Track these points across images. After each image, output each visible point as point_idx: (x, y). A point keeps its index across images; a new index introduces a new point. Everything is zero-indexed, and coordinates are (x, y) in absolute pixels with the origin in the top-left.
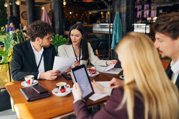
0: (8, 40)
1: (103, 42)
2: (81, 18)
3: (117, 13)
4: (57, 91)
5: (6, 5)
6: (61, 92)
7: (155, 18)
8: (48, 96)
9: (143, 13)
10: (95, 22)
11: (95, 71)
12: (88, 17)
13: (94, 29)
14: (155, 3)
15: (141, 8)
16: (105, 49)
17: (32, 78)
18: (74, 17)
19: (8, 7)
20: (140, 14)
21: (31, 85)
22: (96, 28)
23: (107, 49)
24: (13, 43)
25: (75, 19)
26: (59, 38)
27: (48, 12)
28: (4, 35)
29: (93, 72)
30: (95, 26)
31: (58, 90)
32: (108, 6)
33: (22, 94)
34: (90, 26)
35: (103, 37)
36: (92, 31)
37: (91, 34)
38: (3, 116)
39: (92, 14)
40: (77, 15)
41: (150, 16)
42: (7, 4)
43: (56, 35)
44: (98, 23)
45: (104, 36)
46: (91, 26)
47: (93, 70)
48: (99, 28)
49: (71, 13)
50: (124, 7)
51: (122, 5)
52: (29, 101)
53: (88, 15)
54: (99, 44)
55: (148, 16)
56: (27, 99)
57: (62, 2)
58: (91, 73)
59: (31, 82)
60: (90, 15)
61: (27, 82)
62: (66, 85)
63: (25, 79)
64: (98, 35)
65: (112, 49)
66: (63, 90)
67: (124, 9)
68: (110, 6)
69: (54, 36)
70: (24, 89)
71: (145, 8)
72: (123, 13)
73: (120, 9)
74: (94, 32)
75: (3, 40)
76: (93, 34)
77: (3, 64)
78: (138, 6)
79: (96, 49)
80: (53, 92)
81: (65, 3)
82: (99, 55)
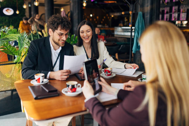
0: (22, 39)
1: (124, 46)
2: (102, 21)
3: (140, 13)
4: (67, 91)
5: (25, 7)
6: (71, 91)
7: (185, 22)
8: (57, 95)
9: (171, 16)
10: (117, 25)
11: (111, 72)
12: (110, 20)
13: (116, 33)
14: (185, 5)
15: (169, 11)
16: (126, 53)
17: (42, 76)
18: (95, 20)
19: (26, 8)
20: (167, 17)
21: (41, 83)
22: (118, 31)
23: (128, 53)
24: (27, 42)
25: (96, 22)
26: (76, 39)
27: (67, 13)
28: (18, 34)
29: (109, 74)
30: (117, 30)
31: (68, 89)
32: (130, 6)
33: (30, 92)
34: (111, 29)
35: (125, 41)
36: (113, 35)
37: (112, 38)
38: (13, 118)
39: (115, 16)
40: (98, 17)
41: (178, 19)
42: (26, 5)
43: (72, 36)
44: (121, 27)
45: (126, 39)
46: (113, 29)
47: (109, 72)
48: (121, 32)
49: (91, 15)
50: (147, 6)
51: (146, 5)
52: (36, 99)
53: (110, 18)
54: (120, 48)
55: (176, 19)
56: (34, 96)
57: (82, 2)
58: (107, 75)
59: (41, 81)
60: (112, 17)
61: (36, 80)
62: (77, 85)
63: (35, 77)
64: (119, 39)
65: (133, 52)
66: (73, 90)
67: (147, 8)
68: (132, 5)
69: (71, 36)
70: (33, 87)
71: (173, 10)
72: (147, 13)
73: (143, 9)
74: (115, 36)
75: (17, 39)
76: (115, 38)
77: (16, 63)
78: (165, 8)
79: (116, 53)
80: (63, 91)
81: (85, 5)
82: (119, 59)
